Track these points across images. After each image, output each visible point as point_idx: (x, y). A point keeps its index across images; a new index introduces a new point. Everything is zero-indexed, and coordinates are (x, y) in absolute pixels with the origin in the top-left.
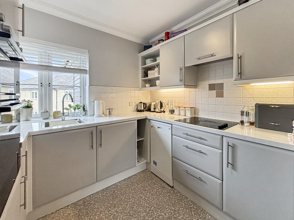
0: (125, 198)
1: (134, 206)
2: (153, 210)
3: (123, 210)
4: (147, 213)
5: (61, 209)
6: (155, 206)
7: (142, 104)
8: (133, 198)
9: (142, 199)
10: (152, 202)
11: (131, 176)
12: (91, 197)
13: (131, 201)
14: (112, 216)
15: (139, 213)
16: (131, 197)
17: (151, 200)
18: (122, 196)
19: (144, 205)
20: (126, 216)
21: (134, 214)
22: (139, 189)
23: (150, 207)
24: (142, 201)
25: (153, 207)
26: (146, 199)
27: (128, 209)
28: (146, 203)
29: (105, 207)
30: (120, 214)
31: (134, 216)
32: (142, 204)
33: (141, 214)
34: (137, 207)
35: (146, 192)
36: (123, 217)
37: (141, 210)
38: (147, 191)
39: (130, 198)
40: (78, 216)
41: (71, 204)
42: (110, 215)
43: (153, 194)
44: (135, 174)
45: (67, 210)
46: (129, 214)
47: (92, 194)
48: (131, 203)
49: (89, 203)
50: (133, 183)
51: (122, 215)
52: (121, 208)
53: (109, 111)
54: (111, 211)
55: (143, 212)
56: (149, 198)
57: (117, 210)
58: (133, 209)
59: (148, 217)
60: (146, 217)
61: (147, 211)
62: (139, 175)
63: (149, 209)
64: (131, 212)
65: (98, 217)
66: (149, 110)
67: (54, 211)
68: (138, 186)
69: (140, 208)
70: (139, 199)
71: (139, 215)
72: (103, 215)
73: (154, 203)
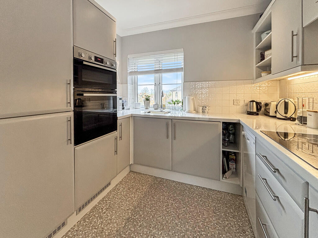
0: (188, 201)
1: (188, 214)
2: (203, 235)
3: (177, 208)
4: (194, 231)
5: (148, 175)
6: (208, 234)
7: (255, 103)
8: (194, 208)
9: (202, 216)
10: (208, 228)
11: (214, 190)
12: (167, 181)
13: (190, 208)
14: (167, 204)
15: (187, 222)
16: (194, 205)
17: (210, 226)
18: (187, 199)
19: (198, 222)
20: (174, 214)
21: (182, 219)
22: (208, 206)
23: (203, 230)
24: (199, 217)
25: (204, 233)
26: (206, 220)
27: (181, 211)
28: (202, 222)
29: (168, 194)
30: (172, 208)
31: (180, 220)
32: (196, 220)
33: (187, 224)
34: (190, 217)
35: (214, 215)
36: (172, 212)
37: (191, 222)
38: (216, 215)
39: (192, 205)
40: (152, 186)
41: (154, 176)
42: (166, 202)
43: (219, 223)
44: (221, 191)
45: (150, 178)
46: (177, 215)
47: (169, 180)
48: (189, 210)
49: (162, 184)
50: (209, 196)
51: (173, 210)
52: (178, 205)
53: (202, 109)
54: (169, 200)
55: (190, 226)
56: (211, 222)
57: (173, 204)
58: (185, 215)
59: (190, 233)
60: (188, 232)
61: (196, 229)
62: (224, 195)
63: (199, 230)
64: (181, 215)
65: (159, 196)
66: (267, 114)
67: (145, 174)
68: (211, 203)
69: (192, 221)
70: (200, 213)
71: (185, 224)
72: (162, 198)
73: (210, 231)
